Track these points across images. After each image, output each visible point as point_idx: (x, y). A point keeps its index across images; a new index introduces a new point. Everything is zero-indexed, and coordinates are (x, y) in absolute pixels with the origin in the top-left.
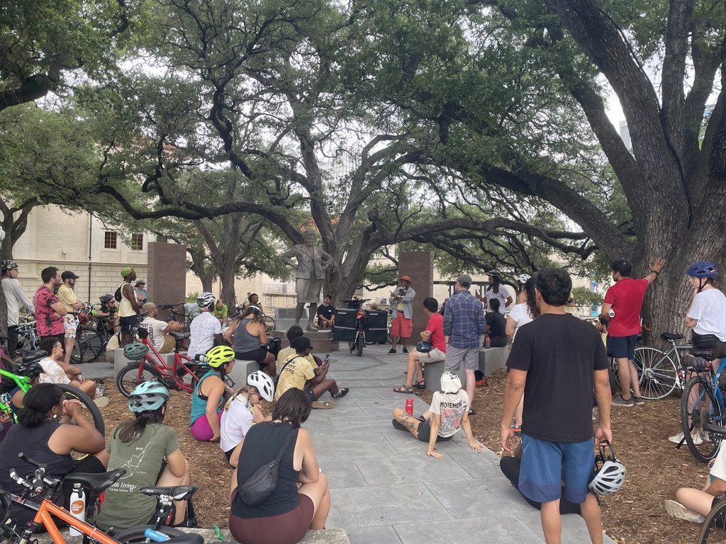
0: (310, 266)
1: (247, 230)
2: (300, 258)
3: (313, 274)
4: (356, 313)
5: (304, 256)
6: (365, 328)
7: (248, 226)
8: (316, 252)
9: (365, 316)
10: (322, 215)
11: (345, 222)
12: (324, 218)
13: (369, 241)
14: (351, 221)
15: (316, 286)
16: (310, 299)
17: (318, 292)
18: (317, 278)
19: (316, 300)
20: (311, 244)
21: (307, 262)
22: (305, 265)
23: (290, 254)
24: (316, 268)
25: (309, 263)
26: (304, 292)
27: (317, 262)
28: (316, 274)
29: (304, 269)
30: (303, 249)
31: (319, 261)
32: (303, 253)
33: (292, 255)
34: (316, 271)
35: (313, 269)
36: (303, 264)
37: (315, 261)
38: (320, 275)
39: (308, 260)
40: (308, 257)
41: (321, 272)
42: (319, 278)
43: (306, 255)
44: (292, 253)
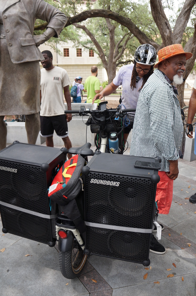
10: (160, 15)
11: (181, 21)
12: (162, 17)
14: (186, 20)
15: (19, 80)
16: (13, 106)
17: (26, 93)
18: (12, 60)
19: (23, 110)
24: (8, 37)
27: (11, 22)
28: (10, 53)
31: (16, 21)
34: (8, 45)
35: (4, 40)
37: (4, 21)
38: (21, 54)
41: (22, 46)
42: (18, 61)
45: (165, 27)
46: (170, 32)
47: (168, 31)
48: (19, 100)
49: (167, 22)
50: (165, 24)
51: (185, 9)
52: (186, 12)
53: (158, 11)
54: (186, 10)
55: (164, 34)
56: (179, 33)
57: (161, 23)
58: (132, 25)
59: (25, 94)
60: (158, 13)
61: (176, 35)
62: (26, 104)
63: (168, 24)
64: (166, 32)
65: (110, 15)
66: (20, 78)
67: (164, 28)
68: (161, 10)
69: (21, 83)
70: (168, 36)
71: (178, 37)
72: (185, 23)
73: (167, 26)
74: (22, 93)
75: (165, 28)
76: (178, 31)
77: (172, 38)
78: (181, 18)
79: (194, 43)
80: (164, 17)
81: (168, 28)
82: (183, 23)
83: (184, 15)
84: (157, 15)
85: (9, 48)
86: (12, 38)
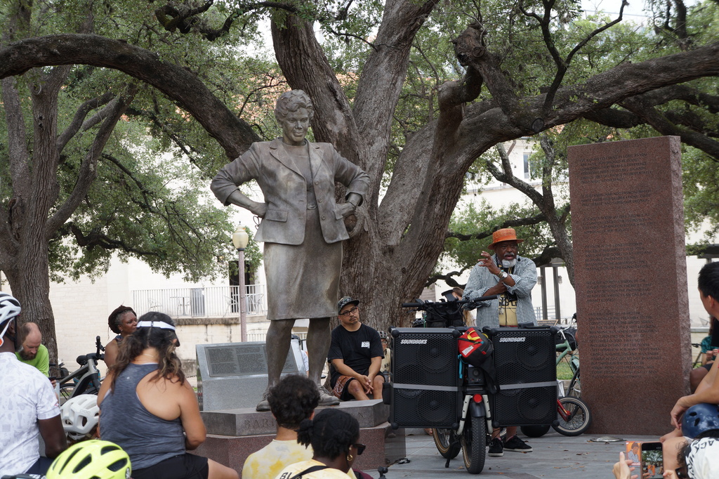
0: (302, 203)
1: (76, 126)
2: (270, 182)
3: (314, 226)
4: (457, 341)
5: (282, 174)
6: (488, 384)
7: (82, 114)
8: (316, 160)
9: (485, 346)
10: (310, 61)
11: (378, 77)
12: (314, 68)
13: (458, 131)
14: (398, 73)
15: (325, 266)
16: (311, 305)
17: (332, 284)
18: (326, 239)
19: (326, 309)
20: (301, 136)
21: (293, 192)
22: (286, 201)
23: (236, 171)
24: (321, 209)
25: (298, 197)
26: (291, 284)
27: (323, 189)
28: (322, 229)
29: (284, 214)
30: (276, 154)
31: (328, 187)
32: (278, 166)
33: (244, 173)
34: (321, 219)
35: (312, 212)
36: (280, 198)
37: (316, 188)
38: (335, 230)
39: (296, 186)
40: (294, 176)
41: (336, 220)
42: (332, 239)
43: (287, 172)
44: (243, 167)
45: (330, 103)
46: (348, 119)
47: (339, 116)
48: (320, 295)
49: (335, 86)
50: (330, 93)
51: (390, 36)
52: (396, 46)
53: (301, 48)
54: (395, 38)
55: (325, 127)
56: (378, 121)
57: (315, 87)
58: (201, 94)
59: (330, 287)
60: (302, 52)
61: (368, 129)
63: (338, 93)
64: (334, 121)
65: (122, 57)
66: (326, 263)
67: (325, 106)
68: (310, 44)
70: (340, 134)
71: (373, 137)
72: (394, 84)
73: (337, 100)
74: (326, 284)
75: (329, 106)
76: (373, 114)
77: (356, 140)
78: (379, 68)
79: (442, 161)
80: (321, 67)
81: (341, 107)
82: (388, 86)
83: (388, 58)
84: (296, 60)
85: (322, 223)
86: (325, 210)
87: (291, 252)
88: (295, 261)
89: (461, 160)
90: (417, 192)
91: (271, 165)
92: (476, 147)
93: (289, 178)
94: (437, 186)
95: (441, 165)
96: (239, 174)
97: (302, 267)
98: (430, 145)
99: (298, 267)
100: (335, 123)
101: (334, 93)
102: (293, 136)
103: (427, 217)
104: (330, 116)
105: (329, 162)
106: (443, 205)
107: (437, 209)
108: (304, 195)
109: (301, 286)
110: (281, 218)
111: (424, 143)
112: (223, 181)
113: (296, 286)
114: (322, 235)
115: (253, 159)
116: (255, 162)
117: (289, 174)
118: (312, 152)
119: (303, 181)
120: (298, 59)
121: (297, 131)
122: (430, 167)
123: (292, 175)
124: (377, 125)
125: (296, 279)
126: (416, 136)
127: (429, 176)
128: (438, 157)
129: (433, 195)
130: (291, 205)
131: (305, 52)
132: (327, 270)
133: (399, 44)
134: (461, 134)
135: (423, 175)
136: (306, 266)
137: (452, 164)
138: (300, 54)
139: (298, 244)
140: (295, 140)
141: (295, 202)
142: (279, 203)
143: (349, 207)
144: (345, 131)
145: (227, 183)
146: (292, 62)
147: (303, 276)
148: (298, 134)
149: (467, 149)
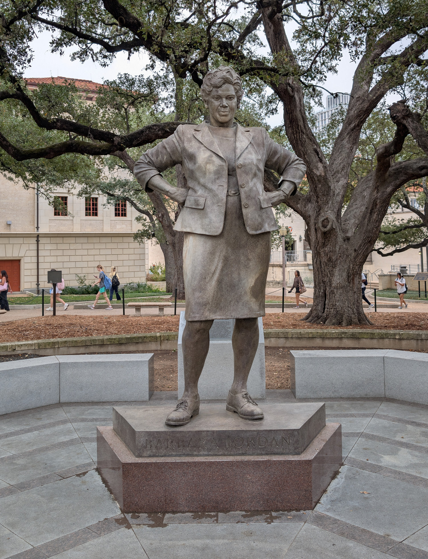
0: (221, 188)
2: (190, 165)
3: (235, 215)
10: (304, 136)
11: (343, 146)
12: (307, 140)
13: (388, 173)
14: (354, 144)
15: (249, 259)
16: (232, 303)
17: (257, 280)
18: (248, 229)
19: (249, 308)
20: (226, 116)
21: (212, 176)
22: (204, 187)
23: (157, 156)
24: (243, 196)
25: (217, 181)
26: (207, 280)
27: (247, 173)
28: (245, 218)
29: (202, 201)
30: (199, 136)
31: (253, 171)
32: (199, 148)
33: (165, 157)
34: (243, 206)
35: (233, 199)
36: (199, 183)
37: (238, 171)
38: (260, 220)
39: (215, 168)
40: (215, 158)
41: (261, 208)
42: (256, 230)
43: (208, 153)
44: (165, 151)
45: (315, 158)
46: (325, 167)
47: (320, 165)
48: (243, 293)
49: (318, 150)
50: (315, 154)
51: (349, 125)
52: (352, 130)
53: (300, 129)
54: (352, 126)
55: (312, 172)
56: (342, 170)
57: (307, 150)
59: (255, 283)
60: (300, 131)
61: (337, 174)
62: (254, 300)
63: (320, 153)
64: (317, 169)
67: (312, 160)
68: (305, 126)
69: (251, 264)
70: (320, 175)
71: (339, 178)
72: (351, 150)
73: (319, 157)
74: (250, 280)
75: (315, 160)
76: (339, 166)
77: (329, 179)
78: (343, 141)
79: (378, 190)
80: (311, 140)
81: (321, 161)
82: (348, 151)
83: (348, 136)
84: (297, 136)
85: (244, 211)
86: (248, 197)
87: (209, 243)
88: (212, 253)
89: (389, 189)
90: (363, 209)
91: (192, 147)
92: (398, 182)
93: (209, 161)
94: (375, 204)
95: (377, 193)
96: (160, 158)
97: (221, 261)
98: (371, 184)
99: (216, 260)
100: (318, 170)
101: (318, 155)
102: (218, 116)
103: (369, 220)
104: (315, 166)
105: (258, 145)
106: (378, 215)
107: (375, 216)
108: (224, 180)
109: (220, 282)
110: (198, 205)
111: (368, 183)
112: (143, 165)
113: (214, 283)
114: (244, 225)
115: (175, 141)
116: (177, 144)
117: (211, 156)
118: (239, 134)
119: (224, 164)
120: (298, 135)
121: (222, 109)
122: (371, 194)
123: (212, 156)
124: (341, 171)
125: (214, 274)
126: (363, 179)
127: (370, 199)
128: (376, 188)
129: (372, 209)
130: (210, 190)
131: (302, 131)
132: (252, 264)
133: (354, 128)
134: (389, 175)
135: (366, 200)
136: (226, 260)
137: (383, 192)
138: (299, 132)
139: (216, 234)
140: (220, 120)
141: (215, 187)
142: (197, 188)
143: (279, 195)
144: (323, 174)
145: (147, 167)
146: (294, 137)
147: (222, 270)
148: (223, 114)
149: (392, 184)
